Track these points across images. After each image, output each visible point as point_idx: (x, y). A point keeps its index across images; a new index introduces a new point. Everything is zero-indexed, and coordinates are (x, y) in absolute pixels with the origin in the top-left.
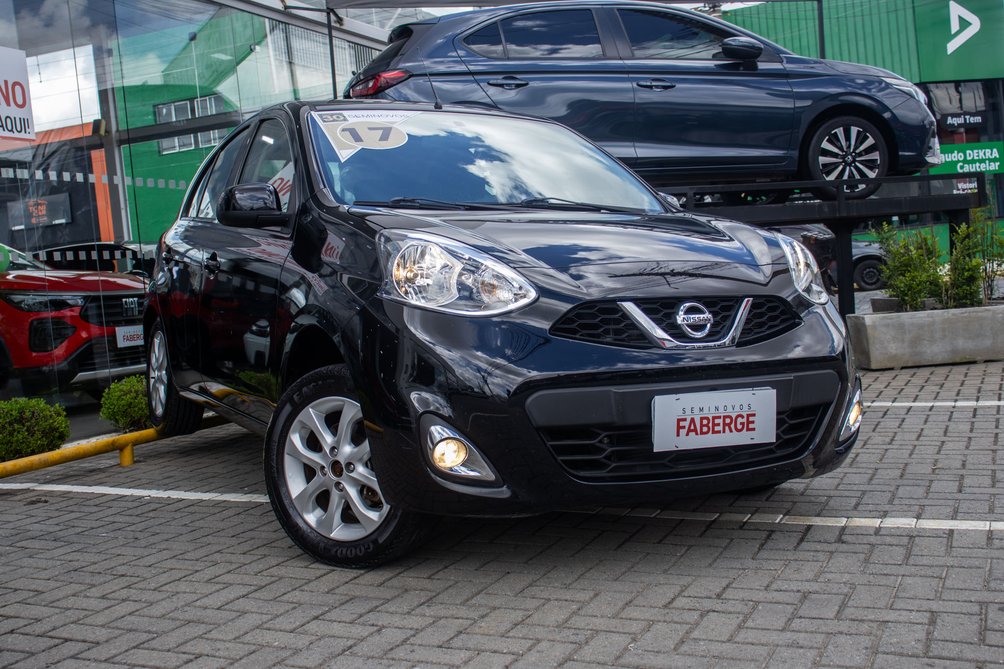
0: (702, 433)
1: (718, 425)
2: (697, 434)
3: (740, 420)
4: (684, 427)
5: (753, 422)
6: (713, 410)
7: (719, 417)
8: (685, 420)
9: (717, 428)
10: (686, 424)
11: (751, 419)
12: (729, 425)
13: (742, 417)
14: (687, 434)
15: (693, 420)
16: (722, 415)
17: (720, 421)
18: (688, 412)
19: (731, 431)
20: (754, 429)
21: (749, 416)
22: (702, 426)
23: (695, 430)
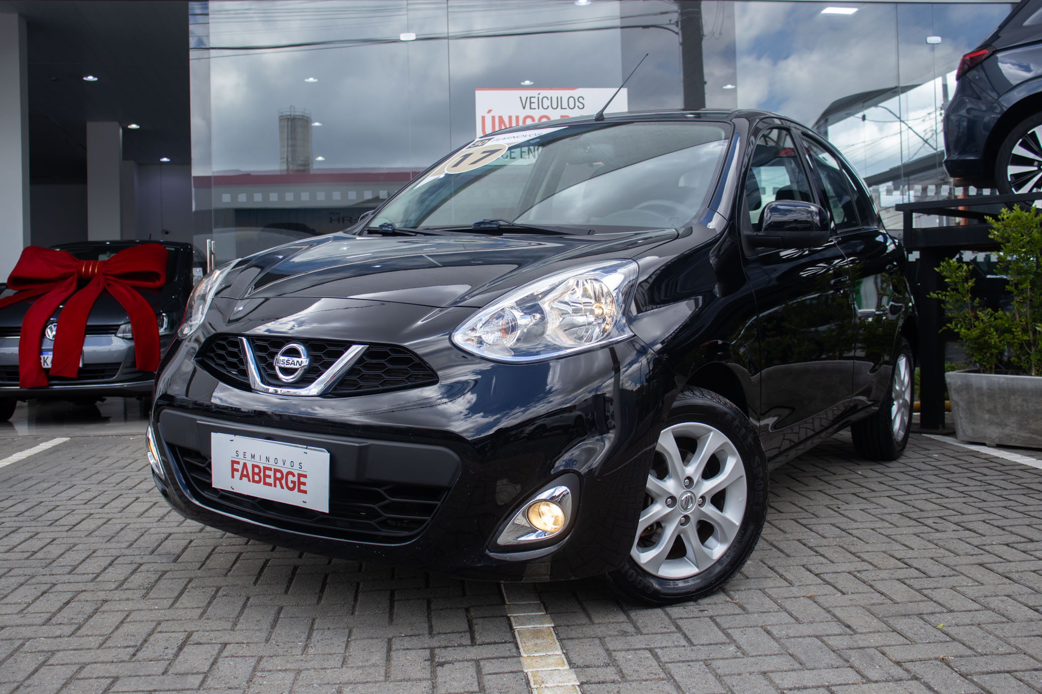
0: (254, 481)
1: (269, 477)
2: (249, 481)
3: (290, 478)
4: (237, 470)
5: (304, 484)
6: (264, 460)
7: (270, 469)
8: (238, 463)
9: (268, 480)
10: (240, 467)
11: (302, 479)
12: (280, 480)
13: (294, 476)
14: (241, 479)
15: (245, 465)
16: (273, 467)
17: (271, 473)
18: (241, 456)
19: (282, 487)
20: (305, 492)
21: (300, 476)
22: (254, 474)
23: (247, 476)
